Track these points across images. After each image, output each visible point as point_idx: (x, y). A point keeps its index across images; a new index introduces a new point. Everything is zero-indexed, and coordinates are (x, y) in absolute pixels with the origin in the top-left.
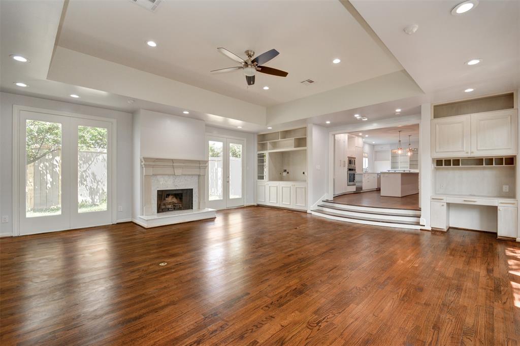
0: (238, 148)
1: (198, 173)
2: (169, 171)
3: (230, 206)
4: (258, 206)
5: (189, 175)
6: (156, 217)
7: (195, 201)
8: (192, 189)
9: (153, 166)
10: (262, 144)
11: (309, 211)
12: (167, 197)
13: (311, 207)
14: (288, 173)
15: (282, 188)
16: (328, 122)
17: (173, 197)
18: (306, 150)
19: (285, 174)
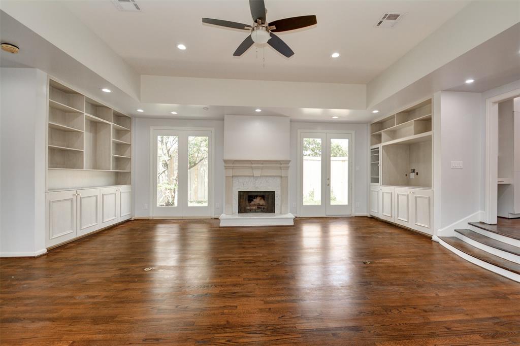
0: (342, 144)
1: (280, 175)
2: (248, 172)
3: (330, 213)
4: (372, 218)
5: (270, 176)
6: (237, 217)
7: (278, 204)
8: (274, 192)
9: (233, 168)
10: (377, 135)
11: (435, 238)
12: (255, 198)
13: (440, 231)
14: (417, 174)
15: (398, 195)
16: (470, 81)
17: (261, 199)
18: (430, 136)
19: (413, 175)
